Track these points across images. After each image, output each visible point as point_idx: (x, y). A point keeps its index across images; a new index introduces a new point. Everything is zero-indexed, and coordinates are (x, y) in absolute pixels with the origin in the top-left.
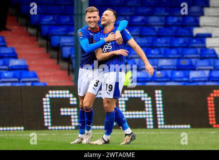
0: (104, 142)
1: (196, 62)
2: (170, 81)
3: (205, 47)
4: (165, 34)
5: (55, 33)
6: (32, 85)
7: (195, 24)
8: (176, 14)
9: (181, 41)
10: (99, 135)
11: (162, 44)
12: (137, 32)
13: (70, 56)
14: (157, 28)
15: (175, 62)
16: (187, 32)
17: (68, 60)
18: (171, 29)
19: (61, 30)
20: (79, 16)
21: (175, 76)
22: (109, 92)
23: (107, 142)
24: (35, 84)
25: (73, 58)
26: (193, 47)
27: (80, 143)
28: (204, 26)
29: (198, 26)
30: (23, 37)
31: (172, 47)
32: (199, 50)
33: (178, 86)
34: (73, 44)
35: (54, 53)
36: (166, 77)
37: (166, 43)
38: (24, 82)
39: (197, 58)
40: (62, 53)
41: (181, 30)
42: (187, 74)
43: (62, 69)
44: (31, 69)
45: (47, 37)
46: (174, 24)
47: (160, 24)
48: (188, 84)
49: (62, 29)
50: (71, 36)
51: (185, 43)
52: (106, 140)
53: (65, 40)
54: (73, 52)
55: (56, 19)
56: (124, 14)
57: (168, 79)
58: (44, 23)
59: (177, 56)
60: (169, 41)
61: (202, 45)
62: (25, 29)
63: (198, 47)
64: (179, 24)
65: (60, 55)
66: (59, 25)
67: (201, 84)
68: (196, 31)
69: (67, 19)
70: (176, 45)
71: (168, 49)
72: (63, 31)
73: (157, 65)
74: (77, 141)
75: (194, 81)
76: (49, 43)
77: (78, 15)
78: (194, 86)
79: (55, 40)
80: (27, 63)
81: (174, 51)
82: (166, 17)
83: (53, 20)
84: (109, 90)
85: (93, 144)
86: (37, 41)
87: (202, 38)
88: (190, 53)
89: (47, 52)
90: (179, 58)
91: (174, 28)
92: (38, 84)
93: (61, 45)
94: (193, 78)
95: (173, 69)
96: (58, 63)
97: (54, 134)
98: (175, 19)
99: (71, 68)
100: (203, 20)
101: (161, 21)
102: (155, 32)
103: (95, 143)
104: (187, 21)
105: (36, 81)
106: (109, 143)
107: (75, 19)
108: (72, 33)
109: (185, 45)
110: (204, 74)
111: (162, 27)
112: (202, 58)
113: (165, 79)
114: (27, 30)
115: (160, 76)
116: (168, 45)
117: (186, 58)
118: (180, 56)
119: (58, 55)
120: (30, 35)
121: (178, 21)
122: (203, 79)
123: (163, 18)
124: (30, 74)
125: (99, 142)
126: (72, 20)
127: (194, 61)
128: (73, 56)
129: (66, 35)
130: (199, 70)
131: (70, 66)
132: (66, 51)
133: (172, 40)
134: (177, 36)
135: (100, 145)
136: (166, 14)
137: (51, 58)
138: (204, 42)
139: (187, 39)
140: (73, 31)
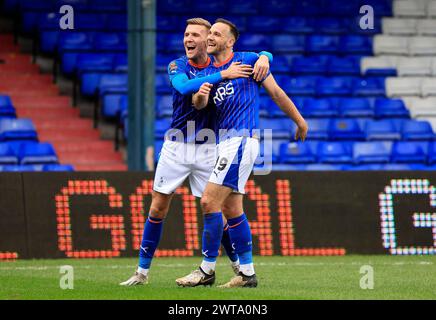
0: (203, 275)
1: (366, 125)
2: (316, 161)
3: (383, 96)
4: (305, 70)
5: (89, 68)
6: (45, 169)
7: (364, 49)
8: (326, 30)
9: (337, 83)
11: (299, 89)
13: (119, 113)
14: (289, 58)
15: (324, 125)
16: (349, 65)
17: (116, 120)
18: (318, 60)
20: (138, 35)
21: (325, 152)
24: (51, 168)
25: (126, 116)
26: (360, 96)
27: (140, 284)
28: (383, 54)
29: (370, 53)
30: (28, 76)
31: (319, 96)
32: (372, 101)
33: (330, 173)
34: (125, 89)
35: (88, 107)
36: (308, 153)
37: (308, 87)
38: (28, 164)
39: (369, 116)
40: (103, 107)
41: (337, 62)
42: (348, 148)
43: (103, 139)
44: (43, 138)
45: (74, 75)
46: (324, 51)
47: (296, 49)
48: (351, 169)
49: (104, 60)
50: (121, 73)
51: (344, 86)
53: (110, 82)
54: (126, 104)
55: (91, 40)
57: (312, 159)
58: (68, 47)
59: (330, 113)
60: (313, 83)
61: (377, 92)
62: (31, 59)
63: (371, 95)
64: (333, 49)
65: (99, 110)
66: (97, 50)
67: (376, 168)
68: (367, 64)
69: (114, 40)
70: (327, 91)
71: (311, 99)
72: (106, 64)
73: (290, 131)
74: (133, 279)
75: (362, 163)
76: (78, 87)
77: (135, 31)
78: (362, 173)
79: (91, 80)
80: (35, 127)
81: (323, 104)
82: (308, 36)
83: (87, 42)
86: (54, 82)
87: (379, 77)
88: (354, 107)
89: (75, 105)
90: (333, 117)
91: (324, 59)
92: (56, 169)
93: (102, 91)
94: (361, 156)
95: (322, 139)
96: (96, 126)
97: (87, 267)
98: (326, 41)
99: (120, 137)
100: (380, 43)
101: (298, 45)
102: (286, 65)
104: (349, 44)
105: (52, 163)
107: (129, 39)
108: (124, 68)
109: (345, 91)
110: (383, 148)
111: (299, 56)
112: (378, 117)
113: (306, 159)
114: (34, 61)
115: (295, 152)
116: (312, 91)
117: (348, 117)
118: (335, 113)
119: (96, 111)
120: (41, 72)
121: (332, 44)
122: (380, 159)
123: (302, 39)
124: (41, 148)
125: (194, 277)
126: (123, 43)
127: (361, 122)
128: (125, 112)
129: (111, 72)
130: (373, 140)
131: (120, 131)
132: (112, 103)
133: (318, 82)
134: (329, 74)
136: (307, 30)
137: (82, 116)
138: (381, 86)
139: (348, 80)
140: (125, 63)
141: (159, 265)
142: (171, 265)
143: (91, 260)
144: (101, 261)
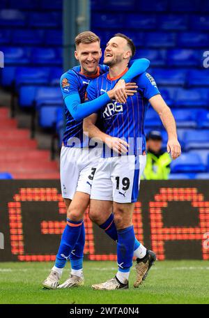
0: (118, 285)
5: (27, 81)
10: (109, 271)
12: (180, 79)
13: (55, 124)
17: (51, 131)
19: (39, 74)
22: (123, 192)
23: (124, 286)
25: (61, 127)
27: (75, 286)
34: (60, 102)
35: (26, 119)
40: (40, 119)
43: (40, 148)
45: (12, 88)
52: (122, 282)
53: (45, 94)
54: (62, 116)
55: (29, 54)
56: (155, 45)
65: (36, 121)
66: (34, 65)
69: (50, 55)
72: (43, 77)
76: (16, 100)
77: (70, 46)
79: (28, 93)
83: (24, 57)
84: (124, 189)
85: (98, 290)
89: (13, 116)
93: (38, 104)
96: (33, 137)
97: (25, 270)
99: (56, 146)
103: (101, 286)
106: (128, 288)
107: (65, 54)
119: (33, 122)
125: (110, 285)
126: (58, 57)
128: (61, 123)
129: (48, 85)
131: (56, 142)
132: (48, 115)
135: (112, 290)
137: (21, 126)
141: (93, 269)
142: (104, 269)
143: (29, 264)
144: (38, 264)
